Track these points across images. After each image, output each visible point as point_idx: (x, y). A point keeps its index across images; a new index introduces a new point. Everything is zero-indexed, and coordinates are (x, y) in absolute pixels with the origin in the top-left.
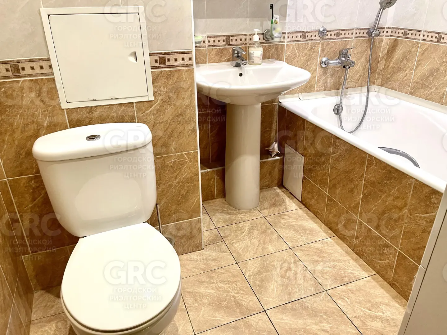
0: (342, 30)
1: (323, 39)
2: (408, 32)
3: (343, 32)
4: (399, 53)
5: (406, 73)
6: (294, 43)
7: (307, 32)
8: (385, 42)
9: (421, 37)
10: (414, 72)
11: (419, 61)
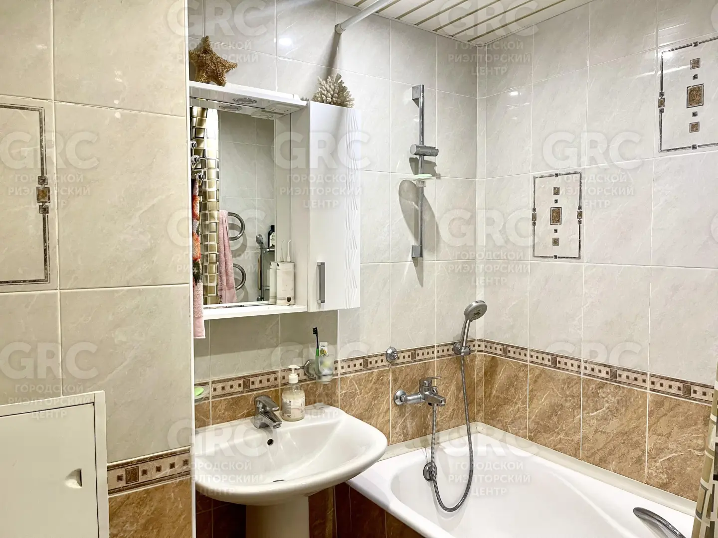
0: (418, 349)
1: (393, 365)
2: (509, 349)
3: (420, 352)
4: (501, 377)
5: (517, 407)
6: (352, 375)
7: (369, 357)
8: (479, 361)
9: (528, 358)
10: (529, 407)
11: (531, 391)
